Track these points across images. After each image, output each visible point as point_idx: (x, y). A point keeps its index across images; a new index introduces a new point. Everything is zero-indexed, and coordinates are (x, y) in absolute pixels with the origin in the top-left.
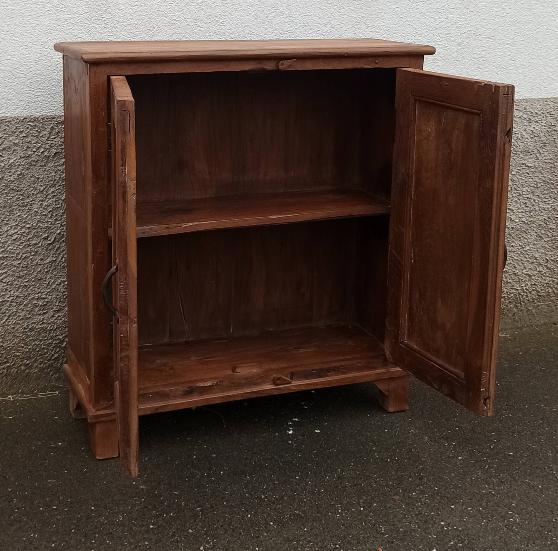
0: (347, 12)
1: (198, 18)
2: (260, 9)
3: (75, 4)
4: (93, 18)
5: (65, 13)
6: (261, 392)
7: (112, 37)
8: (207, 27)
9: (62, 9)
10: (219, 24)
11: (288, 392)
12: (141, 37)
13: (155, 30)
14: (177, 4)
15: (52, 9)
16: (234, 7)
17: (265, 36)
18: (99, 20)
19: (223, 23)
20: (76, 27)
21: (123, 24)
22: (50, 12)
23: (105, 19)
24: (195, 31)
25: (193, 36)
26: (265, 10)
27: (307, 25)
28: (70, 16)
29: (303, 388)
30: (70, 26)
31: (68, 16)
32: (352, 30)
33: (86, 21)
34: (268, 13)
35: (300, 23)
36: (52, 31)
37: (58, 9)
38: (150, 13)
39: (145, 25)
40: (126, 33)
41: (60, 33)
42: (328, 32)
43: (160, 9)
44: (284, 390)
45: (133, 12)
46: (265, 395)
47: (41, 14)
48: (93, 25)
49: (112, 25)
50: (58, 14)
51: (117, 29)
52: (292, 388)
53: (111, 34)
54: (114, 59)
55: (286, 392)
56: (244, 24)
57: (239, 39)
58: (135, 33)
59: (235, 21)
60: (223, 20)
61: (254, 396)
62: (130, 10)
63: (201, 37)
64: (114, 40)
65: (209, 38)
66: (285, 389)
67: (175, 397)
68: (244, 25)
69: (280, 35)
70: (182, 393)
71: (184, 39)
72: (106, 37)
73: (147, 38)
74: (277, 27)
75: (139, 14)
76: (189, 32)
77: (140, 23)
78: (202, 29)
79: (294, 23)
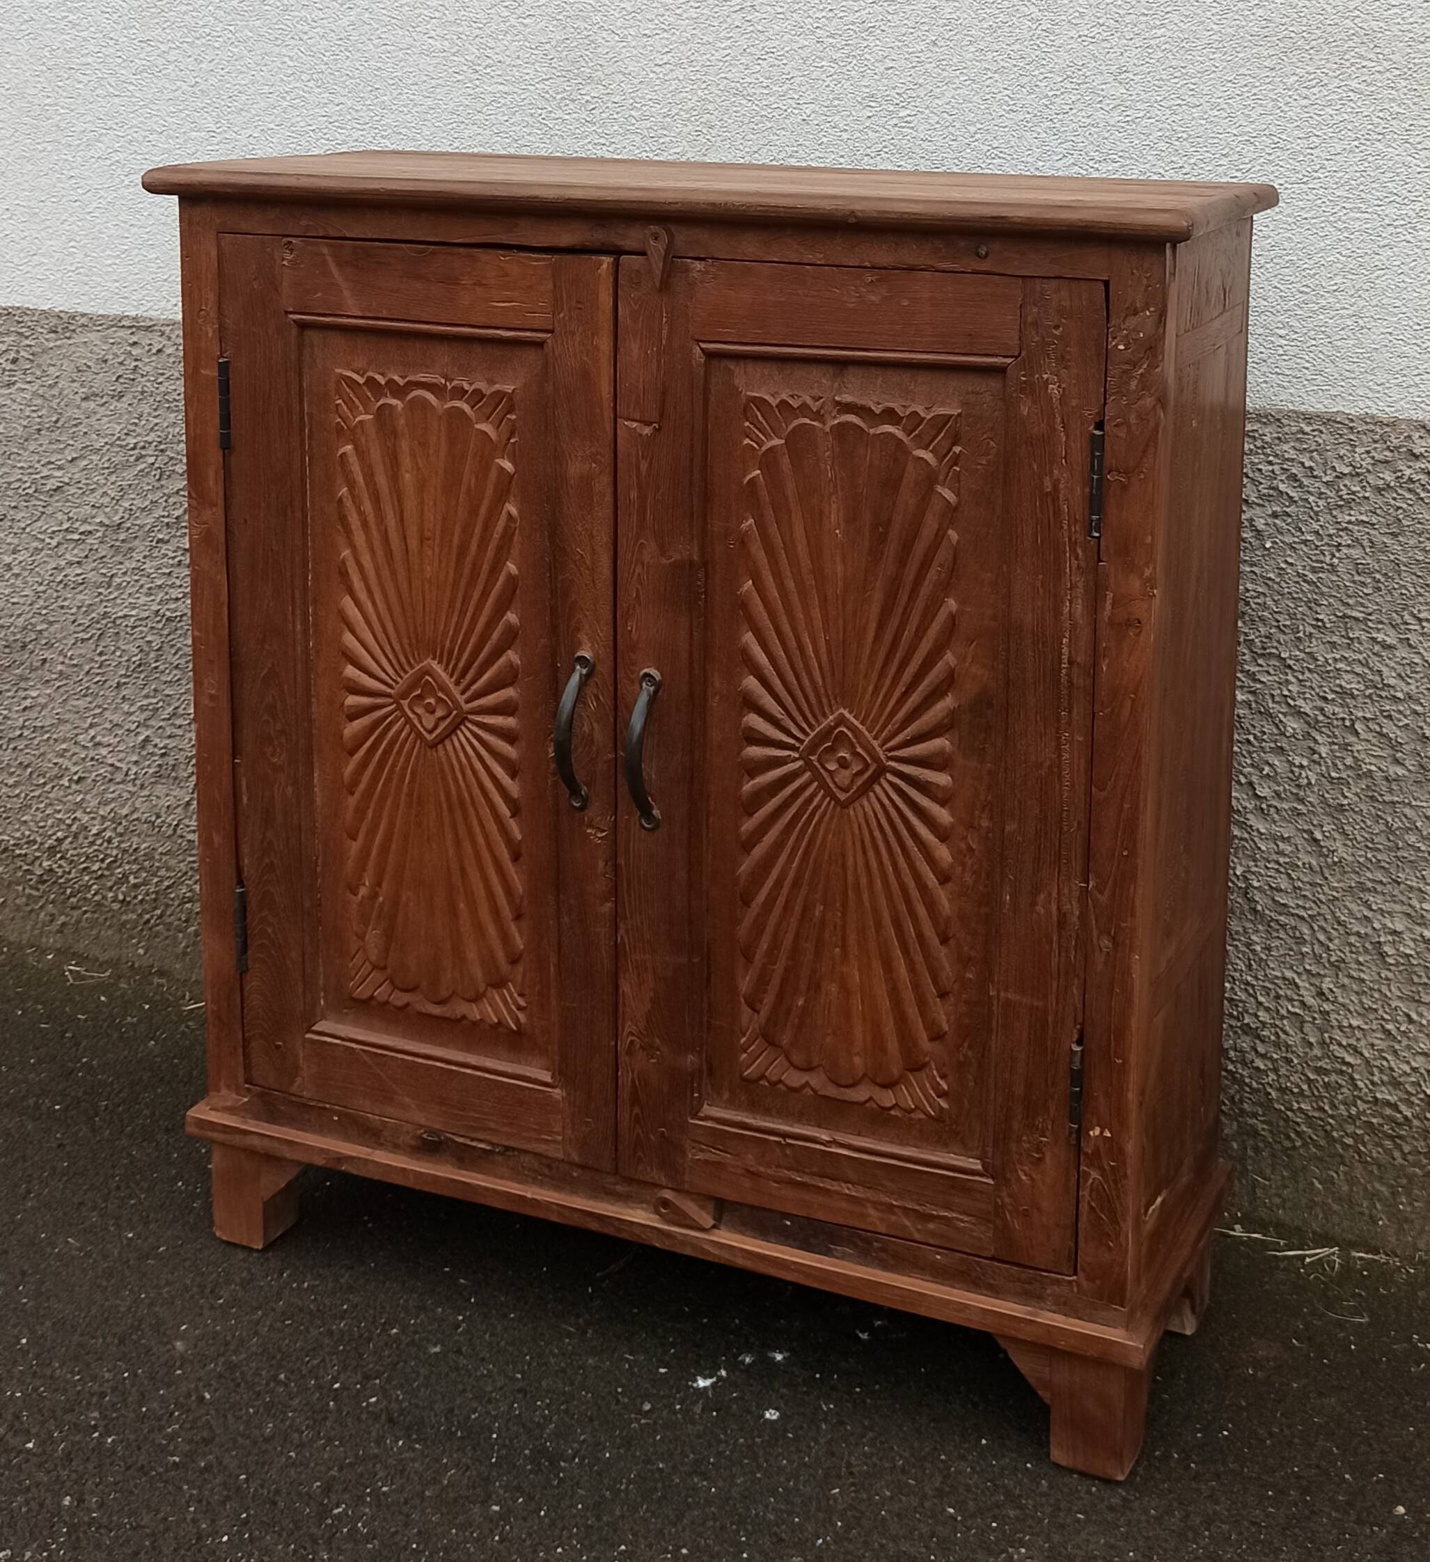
0: (1335, 96)
1: (836, 102)
2: (1027, 79)
3: (518, 57)
4: (559, 96)
5: (494, 81)
6: (616, 1223)
7: (605, 148)
8: (860, 131)
9: (488, 70)
10: (895, 121)
11: (694, 1255)
12: (677, 150)
13: (714, 132)
14: (777, 62)
15: (465, 68)
16: (945, 74)
17: (1041, 164)
18: (573, 101)
19: (909, 119)
20: (517, 118)
21: (633, 113)
22: (459, 78)
23: (588, 98)
24: (825, 140)
25: (818, 154)
26: (1042, 84)
27: (1185, 135)
28: (506, 89)
29: (741, 1262)
30: (504, 115)
31: (501, 87)
32: (1353, 159)
33: (541, 103)
34: (1050, 94)
35: (1160, 130)
36: (463, 126)
37: (478, 68)
38: (704, 86)
39: (689, 120)
40: (638, 139)
41: (480, 131)
42: (1262, 160)
43: (729, 75)
44: (683, 1243)
45: (658, 82)
46: (624, 1235)
47: (440, 81)
48: (559, 114)
49: (604, 115)
50: (477, 82)
51: (616, 128)
52: (707, 1247)
53: (602, 141)
54: (210, 189)
55: (688, 1251)
56: (973, 124)
57: (955, 170)
58: (661, 140)
59: (946, 115)
60: (908, 112)
61: (594, 1226)
62: (652, 75)
63: (842, 160)
64: (608, 156)
65: (866, 164)
66: (685, 1241)
67: (396, 1148)
68: (972, 129)
69: (1091, 163)
70: (413, 1143)
71: (793, 162)
72: (590, 147)
73: (691, 156)
74: (1081, 139)
75: (671, 88)
76: (807, 143)
77: (674, 111)
78: (845, 136)
79: (1140, 129)
